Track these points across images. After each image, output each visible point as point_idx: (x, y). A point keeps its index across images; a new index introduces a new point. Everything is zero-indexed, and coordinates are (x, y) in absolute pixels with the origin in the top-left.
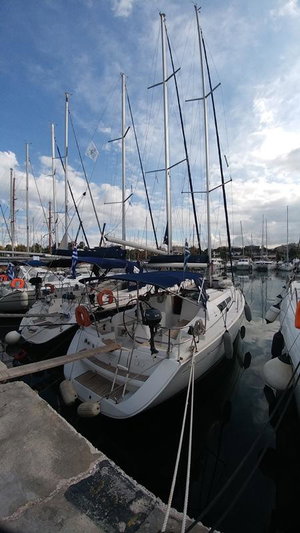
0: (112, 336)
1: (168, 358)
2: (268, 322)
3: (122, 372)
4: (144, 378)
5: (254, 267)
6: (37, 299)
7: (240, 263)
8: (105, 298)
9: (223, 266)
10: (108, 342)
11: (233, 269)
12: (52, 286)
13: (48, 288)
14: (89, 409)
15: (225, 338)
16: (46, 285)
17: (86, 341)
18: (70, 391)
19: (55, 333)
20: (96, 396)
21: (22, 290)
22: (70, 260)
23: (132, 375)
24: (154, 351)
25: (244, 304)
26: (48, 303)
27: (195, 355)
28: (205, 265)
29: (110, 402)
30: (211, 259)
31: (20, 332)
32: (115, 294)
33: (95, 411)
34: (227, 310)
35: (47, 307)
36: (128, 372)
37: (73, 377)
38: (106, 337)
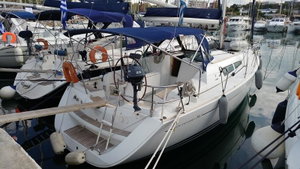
0: (101, 94)
1: (151, 116)
2: (279, 90)
3: (106, 127)
4: (126, 134)
5: (290, 29)
6: (30, 54)
7: (272, 23)
8: (98, 56)
9: (249, 27)
10: (97, 99)
11: (263, 31)
12: (46, 42)
13: (42, 44)
14: (74, 158)
15: (221, 104)
16: (39, 40)
17: (75, 97)
18: (59, 141)
19: (48, 89)
20: (82, 148)
21: (15, 45)
22: (60, 12)
23: (116, 131)
24: (136, 108)
25: (256, 70)
26: (41, 59)
27: (180, 116)
28: (217, 21)
29: (95, 153)
30: (224, 16)
31: (14, 88)
32: (109, 52)
33: (80, 160)
34: (233, 75)
35: (40, 63)
36: (112, 127)
37: (63, 129)
38: (95, 94)
